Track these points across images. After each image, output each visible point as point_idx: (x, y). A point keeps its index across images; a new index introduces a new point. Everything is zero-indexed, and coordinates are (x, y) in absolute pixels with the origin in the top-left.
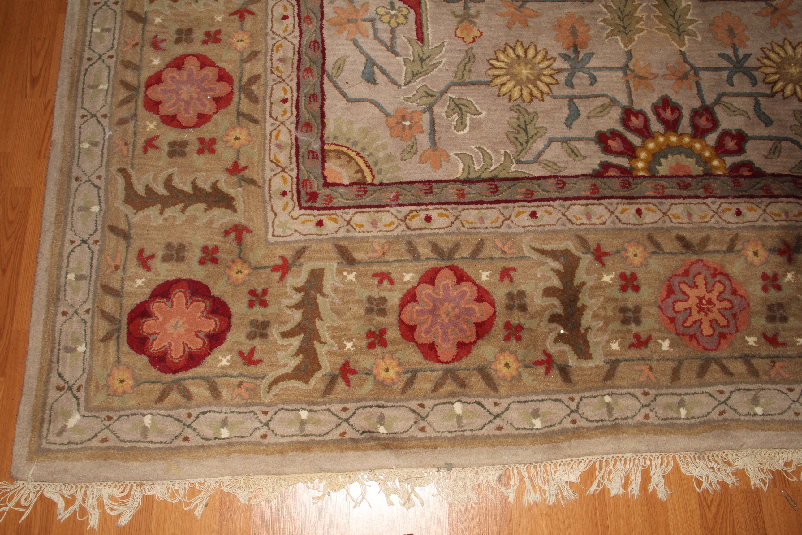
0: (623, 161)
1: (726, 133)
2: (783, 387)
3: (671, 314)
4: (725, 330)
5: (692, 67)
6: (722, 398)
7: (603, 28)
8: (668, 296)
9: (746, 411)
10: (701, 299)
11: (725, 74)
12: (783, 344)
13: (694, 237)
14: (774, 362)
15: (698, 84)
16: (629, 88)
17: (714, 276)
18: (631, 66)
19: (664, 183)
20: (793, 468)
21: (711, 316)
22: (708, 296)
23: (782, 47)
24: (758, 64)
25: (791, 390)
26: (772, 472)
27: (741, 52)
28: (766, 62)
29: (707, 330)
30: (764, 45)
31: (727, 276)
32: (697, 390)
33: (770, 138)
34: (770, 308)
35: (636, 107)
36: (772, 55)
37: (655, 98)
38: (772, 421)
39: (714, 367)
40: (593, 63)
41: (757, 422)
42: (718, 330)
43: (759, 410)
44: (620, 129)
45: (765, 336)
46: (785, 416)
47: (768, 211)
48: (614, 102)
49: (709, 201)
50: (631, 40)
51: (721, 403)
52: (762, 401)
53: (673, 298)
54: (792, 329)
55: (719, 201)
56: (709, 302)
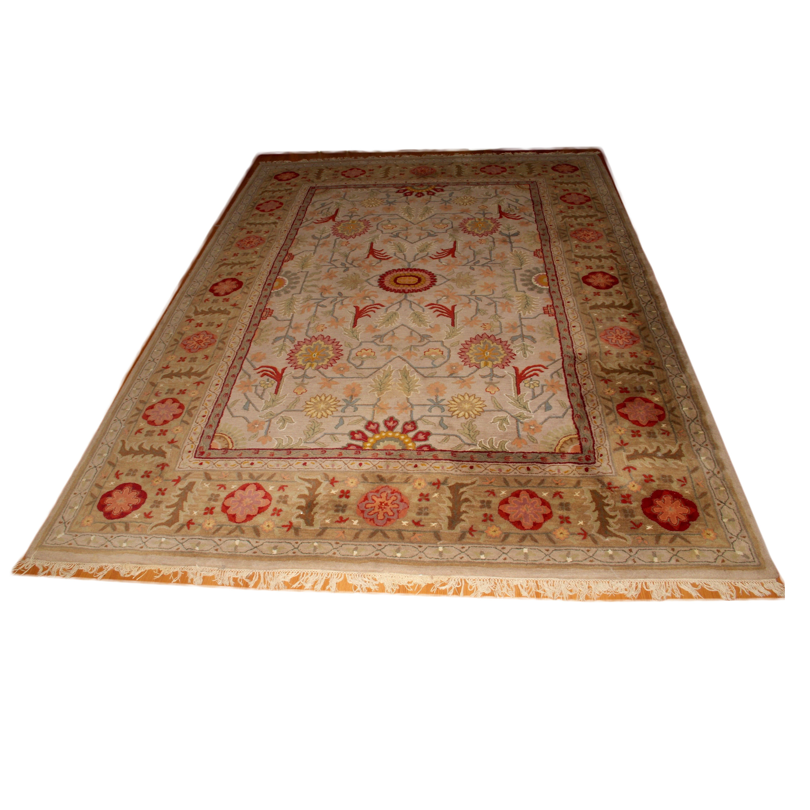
0: (360, 443)
1: (420, 432)
2: (416, 545)
3: (363, 509)
4: (391, 518)
5: (411, 404)
6: (380, 548)
7: (369, 389)
8: (364, 501)
9: (391, 554)
10: (381, 503)
11: (427, 408)
12: (423, 526)
13: (386, 475)
14: (414, 534)
15: (411, 412)
16: (374, 413)
17: (392, 493)
18: (378, 404)
19: (378, 452)
20: (412, 584)
21: (385, 510)
22: (386, 502)
23: (463, 397)
24: (448, 403)
25: (420, 547)
26: (400, 586)
27: (440, 398)
28: (453, 402)
29: (381, 516)
30: (453, 395)
31: (400, 494)
32: (366, 543)
33: (444, 435)
34: (420, 509)
35: (375, 421)
36: (456, 400)
37: (386, 417)
38: (405, 561)
39: (380, 534)
40: (359, 403)
41: (397, 561)
42: (387, 517)
43: (399, 555)
44: (363, 430)
45: (413, 521)
46: (414, 559)
47: (433, 466)
48: (364, 418)
49: (400, 461)
50: (382, 393)
51: (378, 550)
52: (402, 551)
53: (366, 502)
54: (430, 519)
55: (406, 461)
56: (386, 504)
